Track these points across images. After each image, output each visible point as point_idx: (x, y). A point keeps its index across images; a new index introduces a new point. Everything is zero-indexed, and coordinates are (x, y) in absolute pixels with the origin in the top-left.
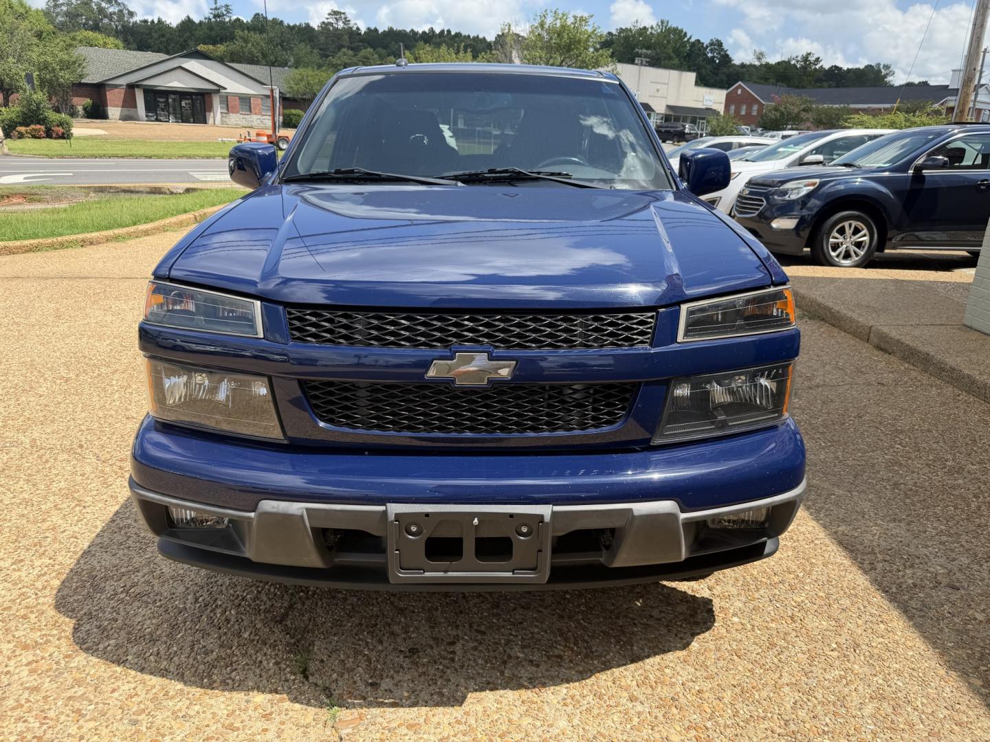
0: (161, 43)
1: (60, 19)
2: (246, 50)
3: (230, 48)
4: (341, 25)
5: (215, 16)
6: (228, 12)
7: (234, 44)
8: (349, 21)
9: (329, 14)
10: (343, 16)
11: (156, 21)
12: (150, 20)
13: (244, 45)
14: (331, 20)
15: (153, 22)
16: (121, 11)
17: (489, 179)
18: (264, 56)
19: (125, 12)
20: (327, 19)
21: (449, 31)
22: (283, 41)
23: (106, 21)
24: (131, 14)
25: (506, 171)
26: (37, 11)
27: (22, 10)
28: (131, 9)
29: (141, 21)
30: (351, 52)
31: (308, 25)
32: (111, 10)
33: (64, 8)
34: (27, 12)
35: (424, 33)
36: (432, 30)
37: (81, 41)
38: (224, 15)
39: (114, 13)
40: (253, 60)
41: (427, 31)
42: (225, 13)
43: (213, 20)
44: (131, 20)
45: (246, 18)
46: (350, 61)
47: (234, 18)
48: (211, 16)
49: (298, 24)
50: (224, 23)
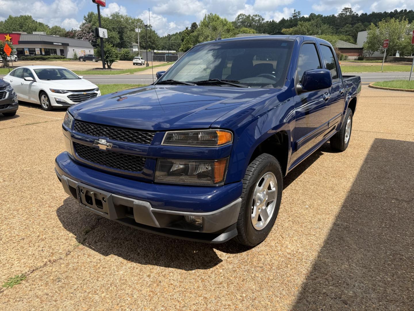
0: (272, 29)
1: (239, 24)
2: (301, 29)
3: (295, 29)
4: (348, 14)
5: (294, 17)
6: (299, 14)
7: (297, 27)
8: (352, 11)
9: (343, 10)
10: (350, 10)
11: (271, 21)
12: (269, 21)
13: (301, 27)
14: (344, 12)
15: (270, 21)
16: (259, 19)
17: (210, 83)
18: (308, 31)
19: (261, 19)
20: (342, 12)
21: (406, 10)
22: (317, 24)
23: (254, 23)
24: (263, 19)
25: (215, 80)
26: (230, 22)
27: (225, 23)
28: (263, 18)
29: (266, 22)
30: (350, 26)
31: (333, 16)
32: (256, 19)
33: (241, 20)
34: (227, 23)
35: (391, 12)
36: (396, 11)
37: (242, 32)
38: (297, 16)
39: (257, 20)
40: (303, 33)
41: (393, 11)
42: (298, 15)
43: (293, 18)
44: (263, 22)
45: (307, 16)
46: (349, 30)
47: (302, 16)
48: (292, 17)
49: (329, 16)
50: (297, 19)
